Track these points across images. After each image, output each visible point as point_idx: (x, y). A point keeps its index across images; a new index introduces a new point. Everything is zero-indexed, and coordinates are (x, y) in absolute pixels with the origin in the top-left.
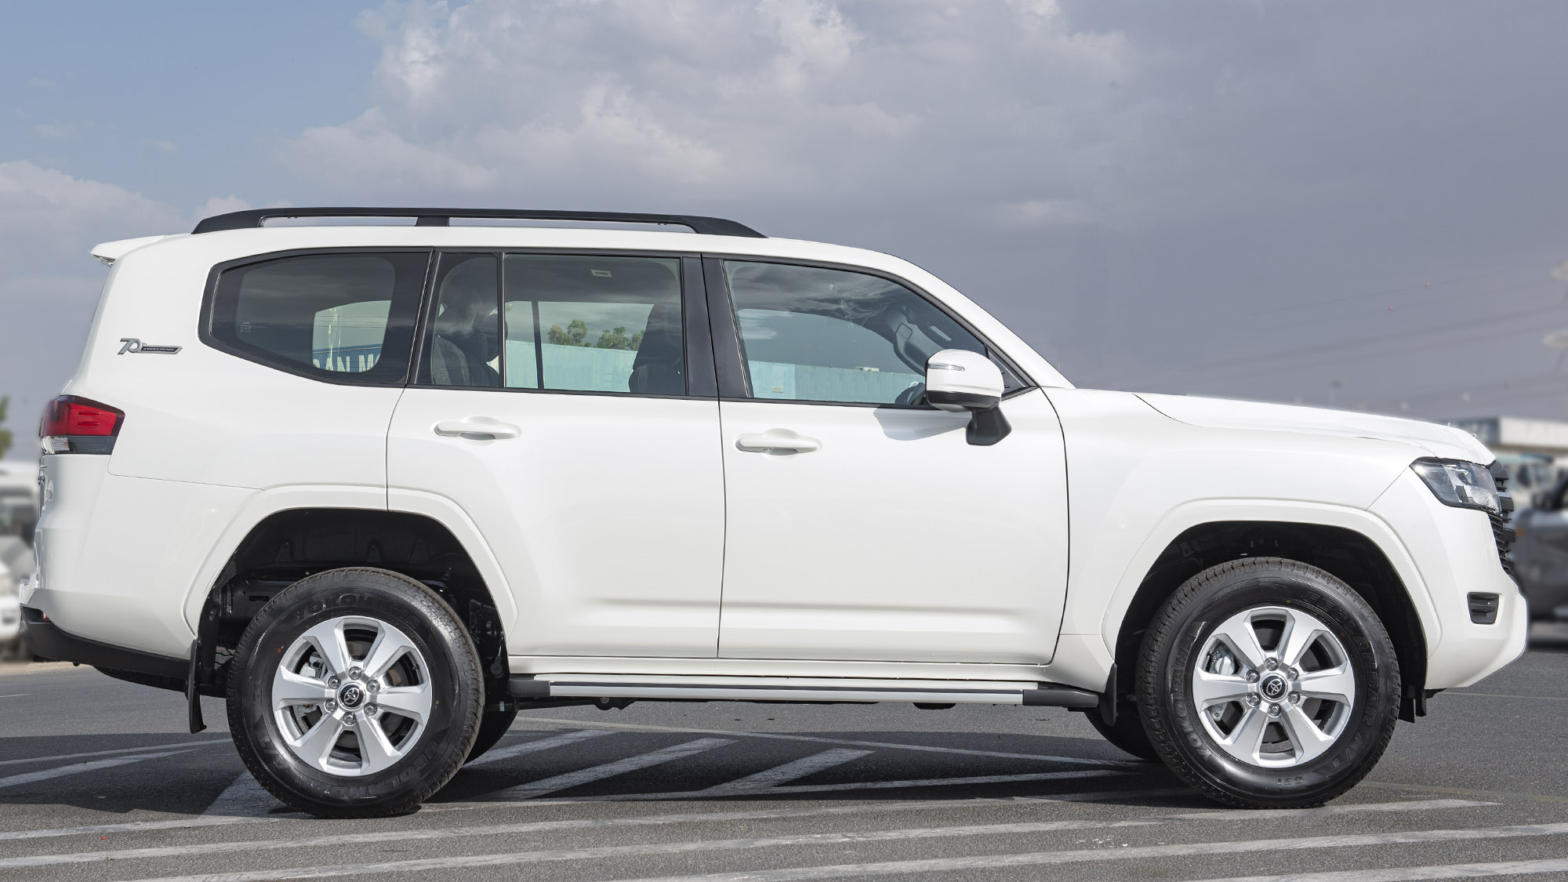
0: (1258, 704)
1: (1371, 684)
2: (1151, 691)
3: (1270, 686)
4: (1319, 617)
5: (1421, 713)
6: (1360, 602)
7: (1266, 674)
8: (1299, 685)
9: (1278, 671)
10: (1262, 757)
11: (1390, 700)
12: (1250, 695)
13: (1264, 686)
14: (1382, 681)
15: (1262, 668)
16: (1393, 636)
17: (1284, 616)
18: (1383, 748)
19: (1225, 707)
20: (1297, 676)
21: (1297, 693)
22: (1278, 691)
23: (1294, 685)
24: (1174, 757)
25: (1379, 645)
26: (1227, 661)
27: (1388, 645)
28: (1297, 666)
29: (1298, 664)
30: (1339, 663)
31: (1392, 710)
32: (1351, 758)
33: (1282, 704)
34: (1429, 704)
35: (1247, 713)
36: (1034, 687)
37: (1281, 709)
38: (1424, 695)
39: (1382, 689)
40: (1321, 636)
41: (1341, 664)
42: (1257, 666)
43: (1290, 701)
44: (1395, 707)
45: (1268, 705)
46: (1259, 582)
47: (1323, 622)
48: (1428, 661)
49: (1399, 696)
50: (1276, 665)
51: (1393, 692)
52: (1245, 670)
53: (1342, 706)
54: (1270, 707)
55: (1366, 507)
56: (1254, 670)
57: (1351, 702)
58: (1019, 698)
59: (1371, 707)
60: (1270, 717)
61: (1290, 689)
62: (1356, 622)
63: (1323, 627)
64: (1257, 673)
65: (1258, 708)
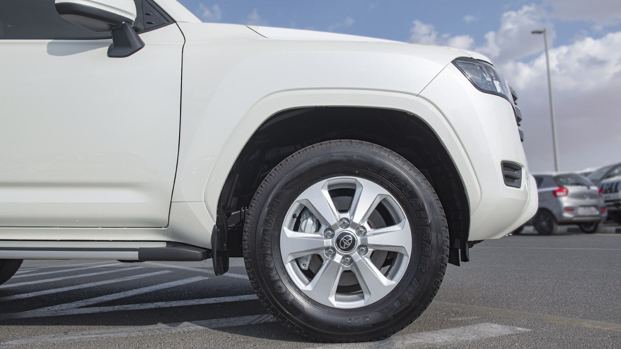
0: (334, 255)
1: (425, 237)
2: (246, 247)
3: (342, 241)
4: (381, 184)
5: (465, 259)
6: (414, 171)
7: (339, 231)
8: (366, 240)
9: (349, 229)
10: (337, 300)
11: (441, 250)
12: (327, 248)
13: (338, 241)
14: (433, 235)
15: (336, 226)
16: (441, 198)
17: (354, 185)
18: (436, 290)
19: (309, 258)
20: (366, 232)
21: (364, 246)
22: (349, 244)
23: (362, 240)
24: (264, 301)
25: (431, 204)
26: (310, 221)
27: (438, 205)
28: (366, 225)
29: (366, 222)
30: (399, 221)
31: (443, 258)
32: (410, 299)
33: (352, 256)
34: (471, 251)
35: (326, 263)
36: (164, 245)
37: (352, 261)
38: (467, 245)
39: (434, 241)
40: (384, 200)
41: (401, 222)
42: (331, 225)
43: (359, 253)
44: (445, 256)
45: (341, 257)
46: (333, 156)
47: (385, 187)
48: (471, 217)
49: (448, 247)
50: (348, 223)
51: (443, 243)
52: (323, 228)
53: (402, 256)
54: (343, 258)
55: (417, 93)
56: (330, 228)
57: (409, 252)
58: (135, 255)
59: (426, 256)
60: (343, 267)
61: (359, 243)
62: (411, 186)
63: (386, 192)
64: (333, 231)
65: (333, 259)
